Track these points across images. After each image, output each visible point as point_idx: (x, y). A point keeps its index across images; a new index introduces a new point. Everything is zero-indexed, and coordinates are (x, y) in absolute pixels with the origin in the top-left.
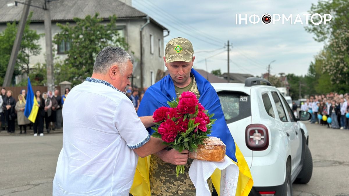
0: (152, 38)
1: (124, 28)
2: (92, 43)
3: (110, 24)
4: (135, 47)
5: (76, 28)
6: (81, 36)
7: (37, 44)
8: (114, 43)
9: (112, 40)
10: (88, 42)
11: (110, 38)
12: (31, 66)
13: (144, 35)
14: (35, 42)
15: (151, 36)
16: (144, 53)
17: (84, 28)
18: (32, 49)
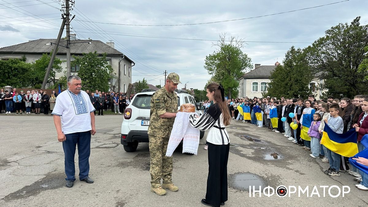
0: (125, 66)
1: (110, 60)
2: (93, 67)
3: (103, 57)
4: (116, 71)
5: (83, 58)
6: (86, 63)
7: (60, 66)
8: (105, 68)
9: (104, 66)
10: (90, 67)
11: (103, 65)
12: (56, 78)
13: (121, 65)
14: (59, 65)
15: (125, 65)
16: (121, 74)
17: (87, 59)
18: (57, 69)
